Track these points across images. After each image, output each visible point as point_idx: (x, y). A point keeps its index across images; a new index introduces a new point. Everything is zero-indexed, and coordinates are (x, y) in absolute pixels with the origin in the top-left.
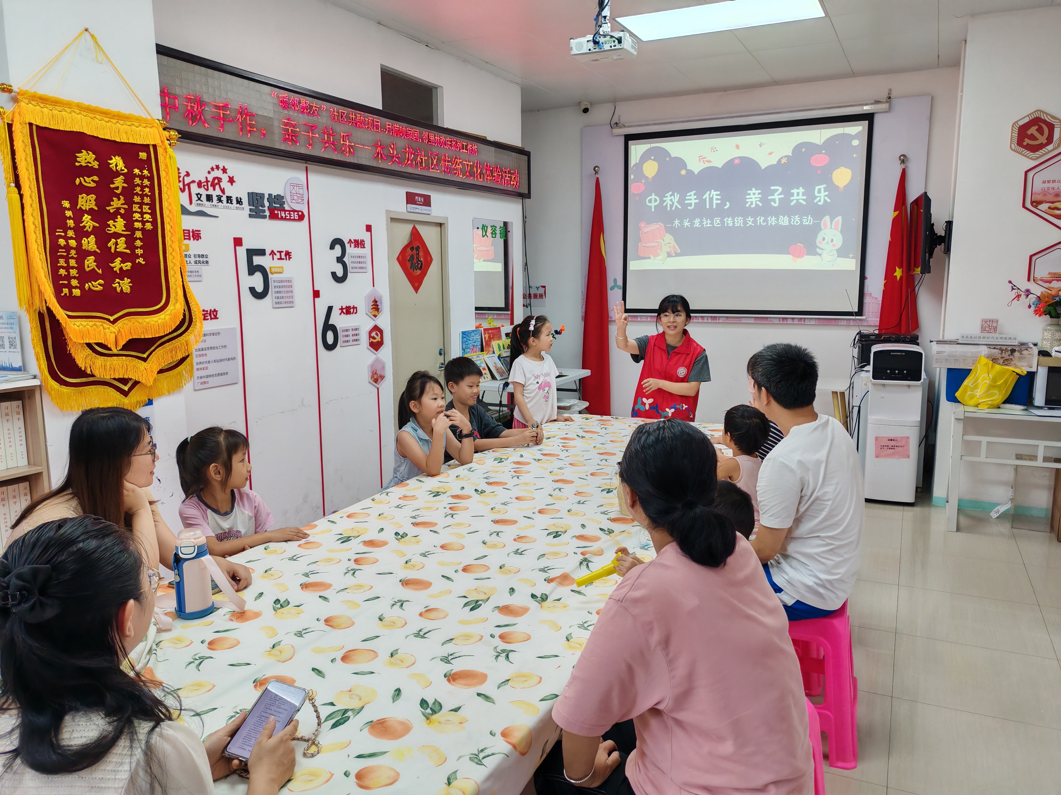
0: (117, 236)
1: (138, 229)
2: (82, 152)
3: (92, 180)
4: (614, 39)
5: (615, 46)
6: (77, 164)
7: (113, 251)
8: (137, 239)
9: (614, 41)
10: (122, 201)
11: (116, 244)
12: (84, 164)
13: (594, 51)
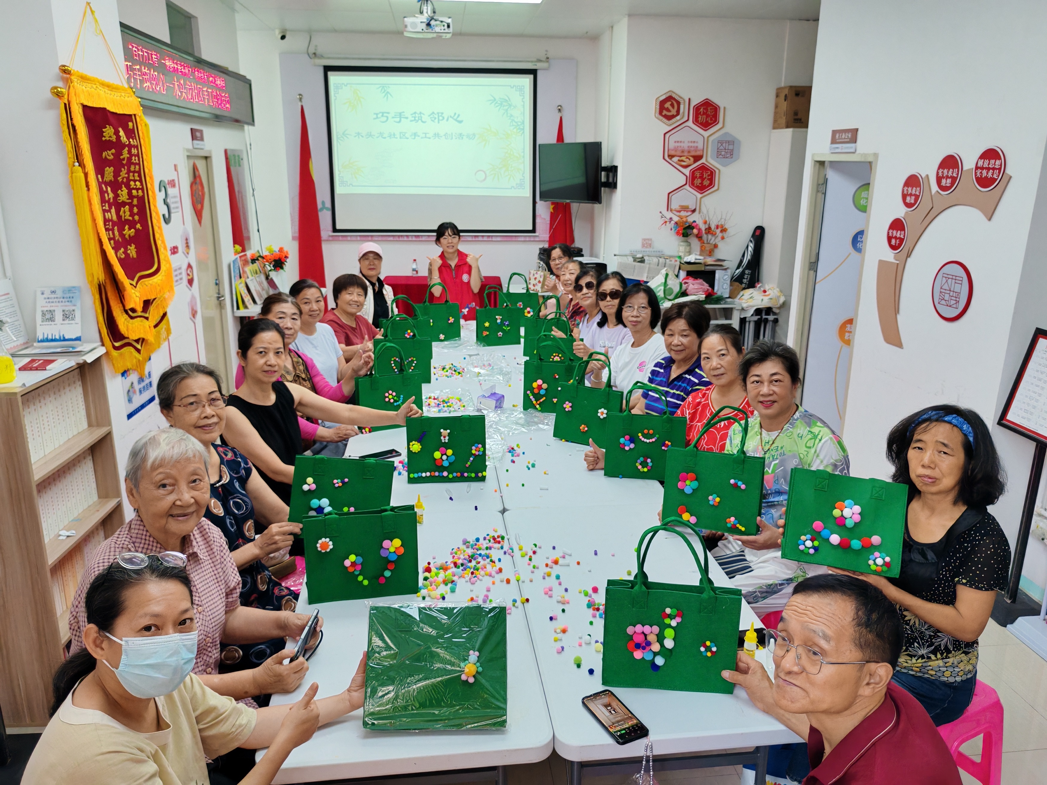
0: (124, 204)
1: (134, 197)
2: (106, 127)
3: (112, 154)
4: (444, 23)
5: (444, 30)
6: (104, 139)
7: (123, 219)
8: (134, 206)
9: (444, 26)
10: (126, 171)
11: (125, 212)
12: (108, 139)
13: (426, 31)
